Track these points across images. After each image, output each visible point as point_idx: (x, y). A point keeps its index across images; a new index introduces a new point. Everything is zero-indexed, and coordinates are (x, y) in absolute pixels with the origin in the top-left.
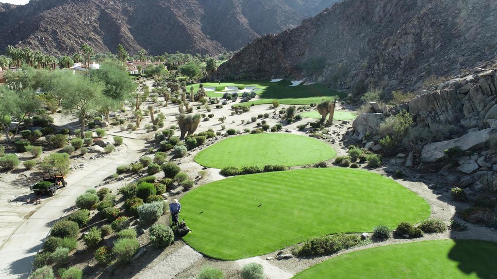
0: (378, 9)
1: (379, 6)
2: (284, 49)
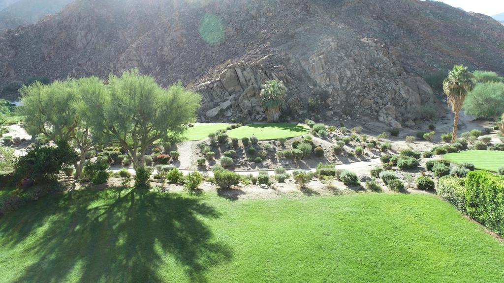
1: (79, 35)
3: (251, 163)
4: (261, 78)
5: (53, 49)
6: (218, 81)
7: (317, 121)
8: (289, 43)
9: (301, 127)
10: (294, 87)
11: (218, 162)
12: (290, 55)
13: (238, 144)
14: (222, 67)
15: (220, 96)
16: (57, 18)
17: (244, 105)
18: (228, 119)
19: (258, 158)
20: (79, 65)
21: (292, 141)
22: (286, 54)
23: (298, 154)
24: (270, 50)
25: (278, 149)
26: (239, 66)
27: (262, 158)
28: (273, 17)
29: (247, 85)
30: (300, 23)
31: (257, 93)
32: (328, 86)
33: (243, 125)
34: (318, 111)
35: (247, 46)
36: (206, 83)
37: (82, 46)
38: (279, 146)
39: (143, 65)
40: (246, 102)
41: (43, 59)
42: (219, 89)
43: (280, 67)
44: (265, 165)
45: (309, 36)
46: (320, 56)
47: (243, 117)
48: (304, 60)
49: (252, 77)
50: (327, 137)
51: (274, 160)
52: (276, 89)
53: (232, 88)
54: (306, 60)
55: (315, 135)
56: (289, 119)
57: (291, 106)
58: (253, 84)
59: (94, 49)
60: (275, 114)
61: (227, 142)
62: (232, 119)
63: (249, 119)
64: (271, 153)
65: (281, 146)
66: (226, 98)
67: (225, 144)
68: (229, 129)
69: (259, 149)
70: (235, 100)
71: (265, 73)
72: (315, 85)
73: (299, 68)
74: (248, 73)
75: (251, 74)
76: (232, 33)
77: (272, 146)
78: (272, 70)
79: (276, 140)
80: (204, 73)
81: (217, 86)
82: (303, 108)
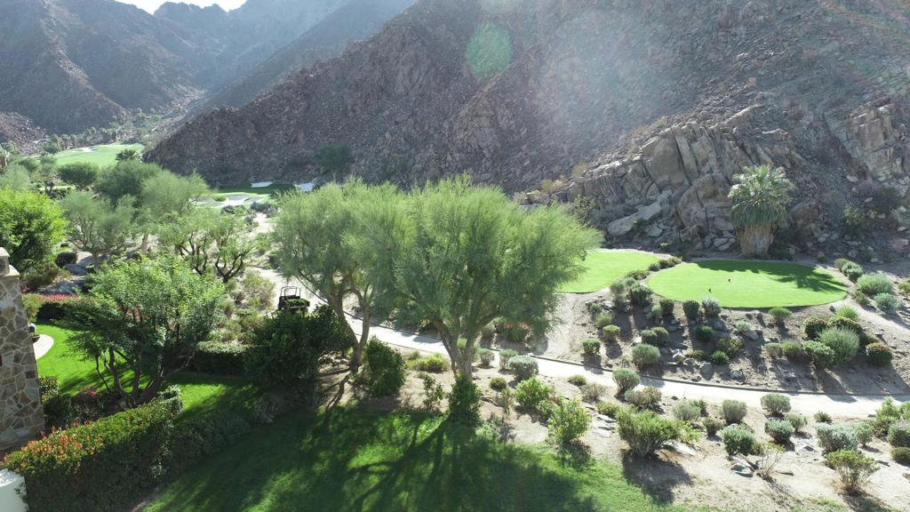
0: (400, 77)
1: (401, 73)
2: (260, 133)
3: (701, 365)
4: (731, 158)
5: (361, 97)
6: (636, 161)
7: (866, 262)
8: (802, 79)
9: (826, 277)
10: (809, 178)
11: (628, 352)
12: (804, 107)
13: (674, 311)
14: (646, 133)
15: (639, 193)
16: (370, 46)
17: (689, 215)
18: (653, 242)
19: (718, 353)
20: (397, 123)
21: (807, 319)
22: (792, 105)
23: (822, 355)
24: (754, 95)
25: (769, 334)
26: (684, 133)
27: (728, 355)
28: (766, 25)
29: (699, 171)
30: (832, 32)
31: (720, 190)
32: (897, 176)
33: (684, 260)
34: (867, 236)
35: (703, 87)
36: (612, 164)
37: (403, 91)
38: (771, 326)
39: (498, 124)
40: (695, 207)
41: (345, 113)
42: (637, 178)
43: (776, 134)
44: (735, 374)
45: (852, 62)
46: (881, 109)
47: (686, 241)
48: (836, 116)
49: (710, 155)
50: (898, 312)
51: (757, 362)
52: (768, 185)
53: (666, 178)
54: (843, 116)
55: (865, 305)
56: (792, 251)
57: (800, 222)
58: (711, 171)
59: (422, 96)
60: (760, 239)
61: (649, 304)
62: (662, 245)
63: (699, 245)
64: (751, 344)
65: (776, 329)
66: (651, 197)
67: (645, 310)
68: (653, 269)
69: (723, 330)
70: (670, 203)
71: (742, 147)
72: (863, 173)
73: (822, 134)
74: (703, 148)
75: (709, 148)
76: (672, 60)
77: (753, 327)
78: (757, 140)
79: (765, 310)
80: (609, 143)
81: (634, 171)
82: (828, 226)
